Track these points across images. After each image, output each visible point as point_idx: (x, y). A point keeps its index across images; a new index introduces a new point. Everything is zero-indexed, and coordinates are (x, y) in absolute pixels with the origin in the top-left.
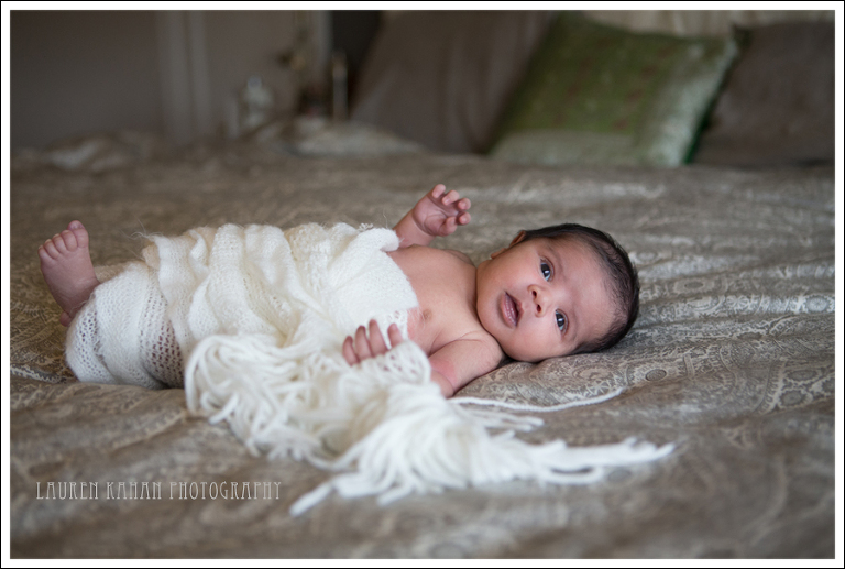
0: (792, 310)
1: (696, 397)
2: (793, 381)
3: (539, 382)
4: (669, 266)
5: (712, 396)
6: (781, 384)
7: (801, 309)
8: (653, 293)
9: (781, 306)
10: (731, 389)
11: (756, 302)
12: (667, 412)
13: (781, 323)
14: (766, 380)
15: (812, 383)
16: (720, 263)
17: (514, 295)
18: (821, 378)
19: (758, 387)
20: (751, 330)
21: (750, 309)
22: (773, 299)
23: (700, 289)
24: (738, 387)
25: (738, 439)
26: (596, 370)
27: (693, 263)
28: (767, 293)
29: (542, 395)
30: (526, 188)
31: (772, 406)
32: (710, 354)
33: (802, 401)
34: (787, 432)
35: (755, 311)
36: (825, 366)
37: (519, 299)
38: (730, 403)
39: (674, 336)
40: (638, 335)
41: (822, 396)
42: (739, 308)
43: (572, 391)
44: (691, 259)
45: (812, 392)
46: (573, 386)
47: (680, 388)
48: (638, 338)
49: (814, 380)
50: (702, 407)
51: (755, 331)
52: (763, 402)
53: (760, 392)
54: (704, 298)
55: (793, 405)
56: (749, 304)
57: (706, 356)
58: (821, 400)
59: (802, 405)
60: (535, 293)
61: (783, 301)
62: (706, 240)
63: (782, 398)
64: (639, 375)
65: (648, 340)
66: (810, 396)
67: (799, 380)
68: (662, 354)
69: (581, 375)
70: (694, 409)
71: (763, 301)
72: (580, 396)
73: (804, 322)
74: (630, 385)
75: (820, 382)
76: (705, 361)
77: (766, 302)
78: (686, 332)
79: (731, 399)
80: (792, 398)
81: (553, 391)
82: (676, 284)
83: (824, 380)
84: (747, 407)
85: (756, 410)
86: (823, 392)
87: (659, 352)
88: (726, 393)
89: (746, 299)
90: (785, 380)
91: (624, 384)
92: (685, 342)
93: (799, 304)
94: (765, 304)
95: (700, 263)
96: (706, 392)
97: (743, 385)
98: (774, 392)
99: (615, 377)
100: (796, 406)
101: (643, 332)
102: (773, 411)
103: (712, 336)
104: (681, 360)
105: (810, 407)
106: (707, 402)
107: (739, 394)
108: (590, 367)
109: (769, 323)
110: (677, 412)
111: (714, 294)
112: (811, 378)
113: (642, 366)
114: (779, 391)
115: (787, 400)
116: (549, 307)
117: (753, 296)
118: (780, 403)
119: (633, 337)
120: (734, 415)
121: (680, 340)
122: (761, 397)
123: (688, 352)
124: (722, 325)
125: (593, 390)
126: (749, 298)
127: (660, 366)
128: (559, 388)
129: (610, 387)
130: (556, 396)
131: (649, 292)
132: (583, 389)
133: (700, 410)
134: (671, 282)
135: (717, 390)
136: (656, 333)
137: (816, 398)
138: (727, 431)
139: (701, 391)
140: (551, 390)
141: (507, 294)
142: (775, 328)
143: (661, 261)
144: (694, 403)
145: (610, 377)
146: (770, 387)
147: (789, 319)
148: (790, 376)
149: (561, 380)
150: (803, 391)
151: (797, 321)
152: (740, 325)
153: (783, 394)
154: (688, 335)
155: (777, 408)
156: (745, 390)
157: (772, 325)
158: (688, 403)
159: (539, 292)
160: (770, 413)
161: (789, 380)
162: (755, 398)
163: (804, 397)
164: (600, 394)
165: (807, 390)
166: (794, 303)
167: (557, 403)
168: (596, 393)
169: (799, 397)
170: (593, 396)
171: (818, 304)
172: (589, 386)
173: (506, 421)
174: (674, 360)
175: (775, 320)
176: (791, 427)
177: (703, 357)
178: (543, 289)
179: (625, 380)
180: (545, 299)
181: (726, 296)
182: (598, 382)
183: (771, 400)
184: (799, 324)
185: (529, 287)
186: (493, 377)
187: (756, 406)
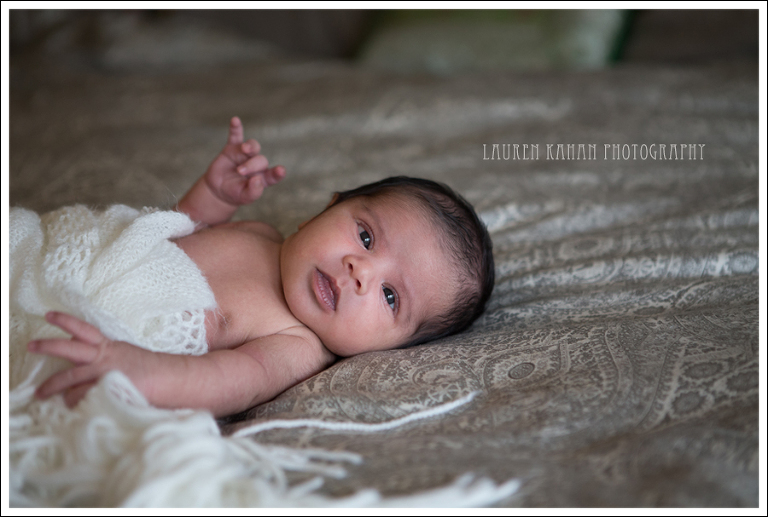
0: (710, 273)
1: (564, 414)
2: (690, 380)
3: (368, 395)
4: (559, 222)
5: (586, 410)
6: (674, 384)
7: (722, 271)
8: (532, 259)
9: (695, 268)
10: (610, 397)
11: (663, 266)
12: (524, 440)
13: (692, 292)
14: (657, 379)
15: (714, 380)
16: (626, 212)
17: (327, 270)
18: (726, 373)
19: (646, 391)
20: (651, 303)
21: (655, 275)
22: (685, 260)
23: (593, 252)
24: (620, 393)
25: (608, 471)
26: (444, 372)
27: (590, 216)
28: (678, 253)
29: (370, 410)
30: (389, 115)
31: (661, 415)
32: (592, 338)
33: (699, 406)
34: (670, 457)
35: (661, 277)
36: (734, 356)
37: (332, 274)
38: (608, 417)
39: (552, 317)
40: (507, 316)
41: (725, 397)
42: (641, 275)
43: (409, 402)
44: (588, 209)
45: (713, 393)
46: (411, 395)
47: (546, 399)
48: (507, 320)
49: (717, 376)
50: (570, 427)
51: (657, 304)
52: (651, 411)
53: (647, 398)
54: (596, 264)
55: (688, 412)
56: (653, 269)
57: (587, 341)
58: (724, 403)
59: (699, 413)
60: (351, 266)
61: (698, 261)
62: (615, 177)
63: (675, 403)
64: (500, 374)
65: (519, 323)
66: (711, 398)
67: (697, 378)
68: (532, 341)
69: (424, 378)
70: (559, 432)
71: (671, 263)
72: (419, 406)
73: (721, 289)
74: (487, 387)
75: (725, 379)
76: (586, 346)
77: (675, 265)
78: (568, 311)
79: (610, 411)
80: (688, 403)
81: (384, 403)
82: (563, 247)
83: (730, 376)
84: (630, 421)
85: (641, 423)
86: (727, 392)
87: (528, 338)
88: (604, 403)
89: (650, 263)
90: (680, 379)
91: (480, 387)
92: (566, 323)
93: (720, 265)
94: (674, 267)
95: (599, 215)
96: (578, 404)
97: (627, 389)
98: (665, 396)
99: (468, 380)
100: (692, 414)
101: (513, 311)
102: (663, 422)
103: (601, 313)
104: (555, 348)
105: (710, 415)
106: (577, 419)
107: (620, 403)
108: (438, 367)
109: (675, 293)
110: (536, 439)
111: (609, 257)
112: (713, 374)
113: (504, 361)
114: (672, 395)
115: (681, 406)
116: (371, 281)
117: (659, 258)
118: (671, 412)
119: (502, 318)
120: (612, 433)
121: (560, 321)
122: (649, 404)
123: (566, 337)
124: (615, 299)
125: (437, 396)
126: (654, 260)
127: (528, 358)
128: (392, 400)
129: (460, 391)
130: (389, 410)
131: (527, 259)
132: (424, 397)
133: (566, 432)
134: (556, 244)
135: (594, 399)
136: (530, 313)
137: (718, 400)
138: (595, 460)
139: (572, 403)
140: (382, 402)
141: (318, 270)
142: (683, 299)
143: (549, 216)
144: (560, 424)
145: (462, 380)
146: (661, 389)
147: (702, 286)
148: (687, 373)
149: (396, 389)
150: (702, 392)
151: (712, 288)
152: (637, 298)
153: (677, 399)
154: (571, 314)
155: (667, 419)
156: (629, 396)
157: (680, 296)
158: (552, 424)
159: (354, 263)
160: (657, 427)
161: (685, 379)
162: (640, 407)
163: (703, 400)
164: (446, 400)
165: (707, 390)
166: (713, 263)
167: (389, 419)
168: (441, 399)
169: (697, 400)
170: (438, 404)
171: (745, 263)
172: (432, 392)
173: (314, 460)
174: (547, 348)
175: (684, 288)
176: (677, 450)
177: (584, 342)
178: (360, 259)
179: (482, 382)
180: (365, 272)
181: (624, 259)
182: (444, 386)
183: (661, 407)
184: (715, 292)
185: (344, 259)
186: (311, 387)
187: (640, 417)
